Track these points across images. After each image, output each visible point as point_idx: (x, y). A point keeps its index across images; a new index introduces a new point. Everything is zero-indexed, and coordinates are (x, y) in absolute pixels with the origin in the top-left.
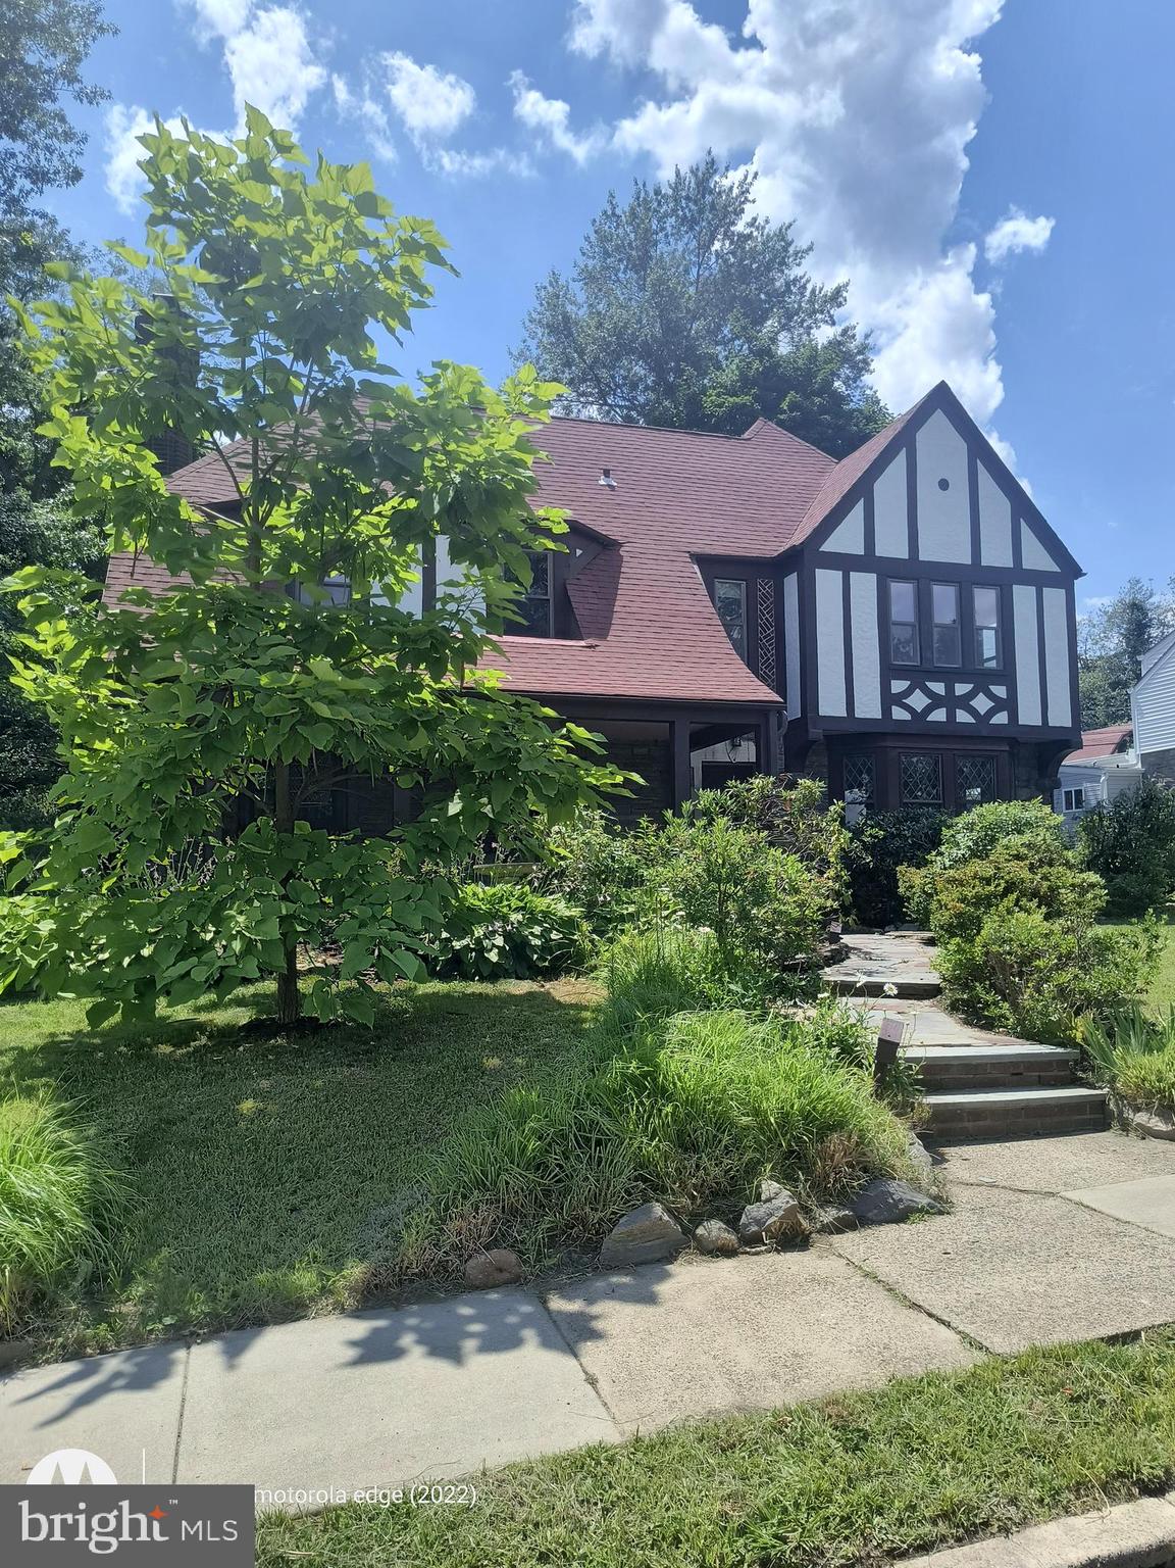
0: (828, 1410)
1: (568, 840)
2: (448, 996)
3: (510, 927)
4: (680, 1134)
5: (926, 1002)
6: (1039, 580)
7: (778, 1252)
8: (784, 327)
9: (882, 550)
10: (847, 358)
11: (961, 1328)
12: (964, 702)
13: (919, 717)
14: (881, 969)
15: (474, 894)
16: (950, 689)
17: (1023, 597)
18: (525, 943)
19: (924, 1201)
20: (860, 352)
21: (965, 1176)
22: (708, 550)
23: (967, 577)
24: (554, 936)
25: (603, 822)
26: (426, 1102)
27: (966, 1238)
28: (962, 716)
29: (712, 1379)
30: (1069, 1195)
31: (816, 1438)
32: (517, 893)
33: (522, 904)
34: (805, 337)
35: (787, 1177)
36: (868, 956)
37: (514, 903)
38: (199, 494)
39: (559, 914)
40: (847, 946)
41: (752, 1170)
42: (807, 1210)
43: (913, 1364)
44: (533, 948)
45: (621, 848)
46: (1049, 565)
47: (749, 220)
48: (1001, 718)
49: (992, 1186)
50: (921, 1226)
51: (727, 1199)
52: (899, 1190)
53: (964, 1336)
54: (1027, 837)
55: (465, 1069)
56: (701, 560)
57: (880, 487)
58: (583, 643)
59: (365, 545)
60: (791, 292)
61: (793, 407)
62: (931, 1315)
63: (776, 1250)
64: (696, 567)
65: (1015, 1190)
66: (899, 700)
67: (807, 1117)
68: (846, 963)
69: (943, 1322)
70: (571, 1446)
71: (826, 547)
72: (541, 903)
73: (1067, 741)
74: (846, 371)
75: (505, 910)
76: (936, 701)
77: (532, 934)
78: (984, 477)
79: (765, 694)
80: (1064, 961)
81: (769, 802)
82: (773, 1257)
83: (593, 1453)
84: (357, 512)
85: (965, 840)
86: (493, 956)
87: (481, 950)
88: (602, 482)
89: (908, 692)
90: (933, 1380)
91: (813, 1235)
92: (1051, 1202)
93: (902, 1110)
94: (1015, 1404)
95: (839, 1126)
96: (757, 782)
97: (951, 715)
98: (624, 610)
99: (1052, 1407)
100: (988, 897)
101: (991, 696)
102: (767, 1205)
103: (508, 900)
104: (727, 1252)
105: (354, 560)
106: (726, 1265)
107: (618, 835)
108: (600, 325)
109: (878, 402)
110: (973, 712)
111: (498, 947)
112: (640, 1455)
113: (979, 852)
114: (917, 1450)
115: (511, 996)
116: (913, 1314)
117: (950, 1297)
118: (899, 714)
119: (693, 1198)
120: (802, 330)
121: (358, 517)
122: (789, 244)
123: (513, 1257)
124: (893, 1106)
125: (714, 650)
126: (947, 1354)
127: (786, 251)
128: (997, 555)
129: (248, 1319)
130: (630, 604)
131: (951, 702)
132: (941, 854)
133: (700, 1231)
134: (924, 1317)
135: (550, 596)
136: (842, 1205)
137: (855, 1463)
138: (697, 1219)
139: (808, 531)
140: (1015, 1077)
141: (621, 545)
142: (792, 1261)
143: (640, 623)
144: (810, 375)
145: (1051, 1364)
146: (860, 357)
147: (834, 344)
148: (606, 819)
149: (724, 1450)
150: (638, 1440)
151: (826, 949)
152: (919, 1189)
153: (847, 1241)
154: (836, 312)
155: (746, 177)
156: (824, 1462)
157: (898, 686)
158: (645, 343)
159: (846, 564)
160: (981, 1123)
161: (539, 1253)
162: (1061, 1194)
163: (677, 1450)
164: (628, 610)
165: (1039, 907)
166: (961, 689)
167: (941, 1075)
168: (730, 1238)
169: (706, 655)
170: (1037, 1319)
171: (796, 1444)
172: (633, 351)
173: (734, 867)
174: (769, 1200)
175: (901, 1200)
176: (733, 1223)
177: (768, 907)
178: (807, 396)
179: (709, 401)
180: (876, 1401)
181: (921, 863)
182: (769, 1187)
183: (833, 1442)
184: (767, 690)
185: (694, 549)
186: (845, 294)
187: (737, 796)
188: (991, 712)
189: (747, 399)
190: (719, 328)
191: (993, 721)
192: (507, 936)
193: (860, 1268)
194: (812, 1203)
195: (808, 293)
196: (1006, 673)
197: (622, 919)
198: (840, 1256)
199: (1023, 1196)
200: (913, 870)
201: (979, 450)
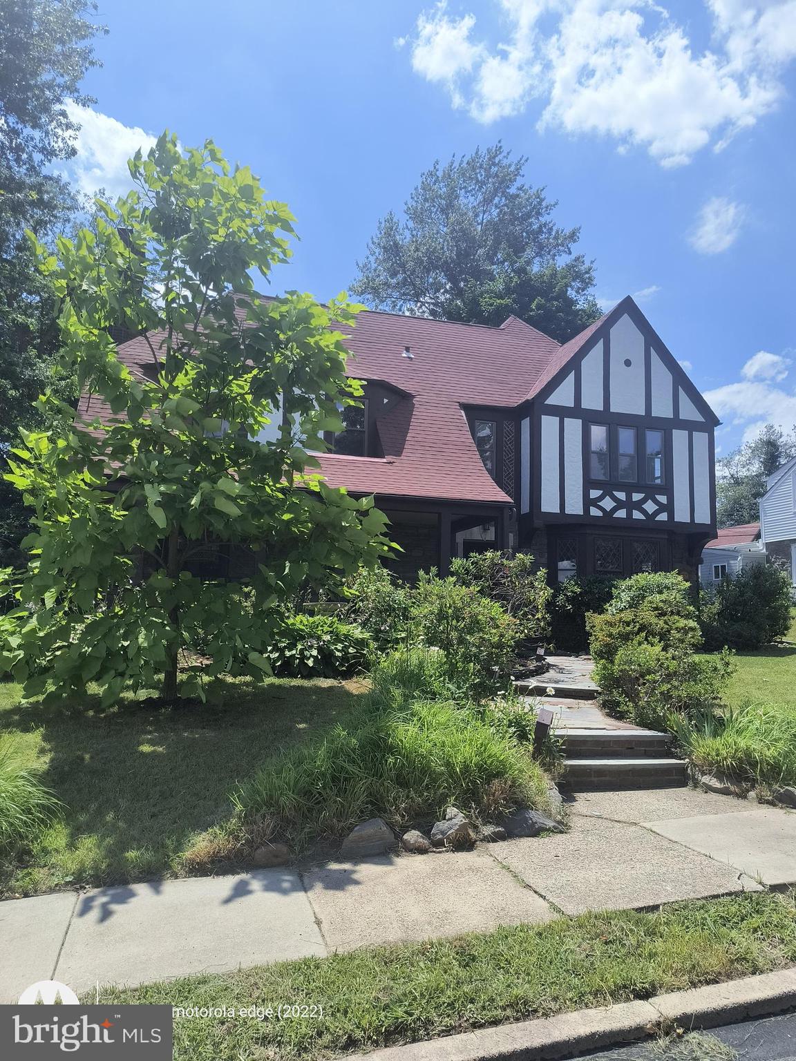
0: (455, 943)
1: (365, 589)
2: (280, 686)
3: (322, 643)
4: (398, 776)
5: (590, 702)
6: (690, 426)
7: (453, 852)
8: (538, 254)
9: (585, 405)
10: (578, 276)
11: (551, 900)
12: (638, 506)
13: (608, 514)
14: (566, 680)
15: (301, 622)
16: (629, 496)
17: (679, 438)
18: (331, 654)
19: (550, 824)
20: (587, 272)
21: (585, 811)
22: (471, 401)
23: (643, 424)
24: (351, 650)
25: (389, 578)
26: (247, 752)
27: (572, 848)
28: (637, 515)
29: (392, 924)
30: (645, 825)
31: (443, 959)
32: (329, 622)
33: (331, 629)
34: (551, 261)
35: (463, 805)
36: (561, 671)
37: (326, 628)
38: (140, 357)
39: (355, 637)
40: (548, 664)
41: (442, 801)
42: (475, 827)
43: (516, 919)
44: (337, 658)
45: (400, 595)
46: (698, 417)
47: (519, 186)
48: (663, 517)
49: (599, 817)
50: (546, 840)
51: (425, 818)
52: (536, 816)
53: (552, 904)
54: (663, 597)
55: (275, 733)
56: (465, 407)
57: (585, 363)
58: (385, 460)
59: (235, 399)
60: (543, 232)
61: (539, 307)
62: (536, 892)
63: (452, 850)
64: (462, 412)
65: (612, 821)
66: (594, 503)
67: (480, 768)
68: (546, 675)
69: (541, 896)
70: (296, 958)
71: (548, 402)
72: (344, 629)
73: (708, 533)
74: (577, 284)
75: (319, 633)
76: (620, 505)
77: (336, 649)
78: (655, 358)
79: (502, 496)
80: (669, 677)
81: (496, 568)
82: (451, 855)
83: (306, 962)
84: (231, 378)
85: (625, 597)
86: (310, 663)
87: (303, 657)
88: (404, 355)
89: (601, 498)
90: (524, 928)
91: (478, 843)
92: (633, 828)
93: (547, 768)
94: (570, 944)
95: (499, 775)
96: (489, 554)
97: (629, 514)
98: (413, 439)
99: (592, 946)
100: (628, 634)
101: (656, 502)
102: (449, 822)
103: (322, 626)
104: (422, 851)
105: (228, 407)
106: (419, 858)
107: (400, 586)
108: (417, 250)
109: (596, 305)
110: (644, 512)
111: (313, 656)
112: (335, 964)
113: (634, 604)
114: (503, 968)
115: (321, 688)
116: (525, 891)
117: (550, 882)
118: (594, 512)
119: (403, 816)
120: (549, 257)
121: (231, 381)
122: (542, 200)
123: (285, 849)
124: (543, 764)
125: (472, 467)
126: (538, 912)
127: (541, 205)
128: (663, 409)
129: (116, 880)
130: (417, 436)
131: (630, 505)
132: (611, 605)
133: (405, 837)
134: (532, 893)
135: (366, 429)
136: (497, 825)
137: (463, 974)
138: (405, 829)
139: (538, 391)
140: (630, 750)
141: (414, 397)
142: (462, 858)
143: (423, 448)
144: (551, 286)
145: (599, 923)
146: (587, 276)
147: (570, 267)
148: (391, 575)
149: (386, 963)
150: (336, 955)
151: (532, 665)
152: (550, 816)
153: (499, 848)
154: (572, 246)
155: (521, 159)
156: (446, 972)
157: (594, 494)
158: (446, 262)
159: (561, 412)
160: (603, 778)
161: (302, 847)
162: (641, 824)
163: (357, 962)
164: (416, 439)
165: (660, 642)
166: (637, 497)
167: (577, 746)
168: (425, 842)
169: (466, 470)
170: (599, 896)
171: (431, 961)
172: (436, 268)
173: (457, 610)
174: (450, 819)
175: (536, 823)
176: (427, 832)
177: (477, 635)
178: (548, 300)
179: (484, 301)
180: (487, 940)
181: (601, 611)
182: (451, 811)
183: (454, 961)
184: (503, 494)
185: (462, 401)
186: (578, 234)
187: (476, 563)
188: (656, 513)
189: (507, 301)
190: (495, 254)
191: (658, 518)
192: (320, 649)
193: (501, 863)
194: (479, 822)
195: (554, 233)
196: (668, 489)
197: (397, 641)
198: (491, 855)
199: (616, 824)
200: (596, 615)
201: (653, 341)
